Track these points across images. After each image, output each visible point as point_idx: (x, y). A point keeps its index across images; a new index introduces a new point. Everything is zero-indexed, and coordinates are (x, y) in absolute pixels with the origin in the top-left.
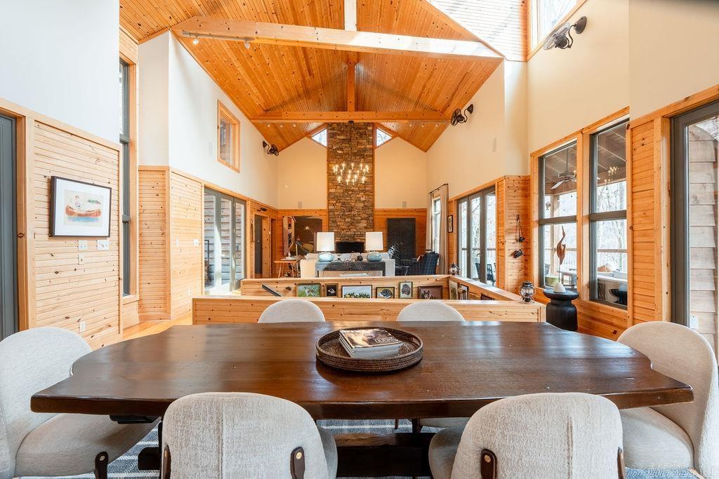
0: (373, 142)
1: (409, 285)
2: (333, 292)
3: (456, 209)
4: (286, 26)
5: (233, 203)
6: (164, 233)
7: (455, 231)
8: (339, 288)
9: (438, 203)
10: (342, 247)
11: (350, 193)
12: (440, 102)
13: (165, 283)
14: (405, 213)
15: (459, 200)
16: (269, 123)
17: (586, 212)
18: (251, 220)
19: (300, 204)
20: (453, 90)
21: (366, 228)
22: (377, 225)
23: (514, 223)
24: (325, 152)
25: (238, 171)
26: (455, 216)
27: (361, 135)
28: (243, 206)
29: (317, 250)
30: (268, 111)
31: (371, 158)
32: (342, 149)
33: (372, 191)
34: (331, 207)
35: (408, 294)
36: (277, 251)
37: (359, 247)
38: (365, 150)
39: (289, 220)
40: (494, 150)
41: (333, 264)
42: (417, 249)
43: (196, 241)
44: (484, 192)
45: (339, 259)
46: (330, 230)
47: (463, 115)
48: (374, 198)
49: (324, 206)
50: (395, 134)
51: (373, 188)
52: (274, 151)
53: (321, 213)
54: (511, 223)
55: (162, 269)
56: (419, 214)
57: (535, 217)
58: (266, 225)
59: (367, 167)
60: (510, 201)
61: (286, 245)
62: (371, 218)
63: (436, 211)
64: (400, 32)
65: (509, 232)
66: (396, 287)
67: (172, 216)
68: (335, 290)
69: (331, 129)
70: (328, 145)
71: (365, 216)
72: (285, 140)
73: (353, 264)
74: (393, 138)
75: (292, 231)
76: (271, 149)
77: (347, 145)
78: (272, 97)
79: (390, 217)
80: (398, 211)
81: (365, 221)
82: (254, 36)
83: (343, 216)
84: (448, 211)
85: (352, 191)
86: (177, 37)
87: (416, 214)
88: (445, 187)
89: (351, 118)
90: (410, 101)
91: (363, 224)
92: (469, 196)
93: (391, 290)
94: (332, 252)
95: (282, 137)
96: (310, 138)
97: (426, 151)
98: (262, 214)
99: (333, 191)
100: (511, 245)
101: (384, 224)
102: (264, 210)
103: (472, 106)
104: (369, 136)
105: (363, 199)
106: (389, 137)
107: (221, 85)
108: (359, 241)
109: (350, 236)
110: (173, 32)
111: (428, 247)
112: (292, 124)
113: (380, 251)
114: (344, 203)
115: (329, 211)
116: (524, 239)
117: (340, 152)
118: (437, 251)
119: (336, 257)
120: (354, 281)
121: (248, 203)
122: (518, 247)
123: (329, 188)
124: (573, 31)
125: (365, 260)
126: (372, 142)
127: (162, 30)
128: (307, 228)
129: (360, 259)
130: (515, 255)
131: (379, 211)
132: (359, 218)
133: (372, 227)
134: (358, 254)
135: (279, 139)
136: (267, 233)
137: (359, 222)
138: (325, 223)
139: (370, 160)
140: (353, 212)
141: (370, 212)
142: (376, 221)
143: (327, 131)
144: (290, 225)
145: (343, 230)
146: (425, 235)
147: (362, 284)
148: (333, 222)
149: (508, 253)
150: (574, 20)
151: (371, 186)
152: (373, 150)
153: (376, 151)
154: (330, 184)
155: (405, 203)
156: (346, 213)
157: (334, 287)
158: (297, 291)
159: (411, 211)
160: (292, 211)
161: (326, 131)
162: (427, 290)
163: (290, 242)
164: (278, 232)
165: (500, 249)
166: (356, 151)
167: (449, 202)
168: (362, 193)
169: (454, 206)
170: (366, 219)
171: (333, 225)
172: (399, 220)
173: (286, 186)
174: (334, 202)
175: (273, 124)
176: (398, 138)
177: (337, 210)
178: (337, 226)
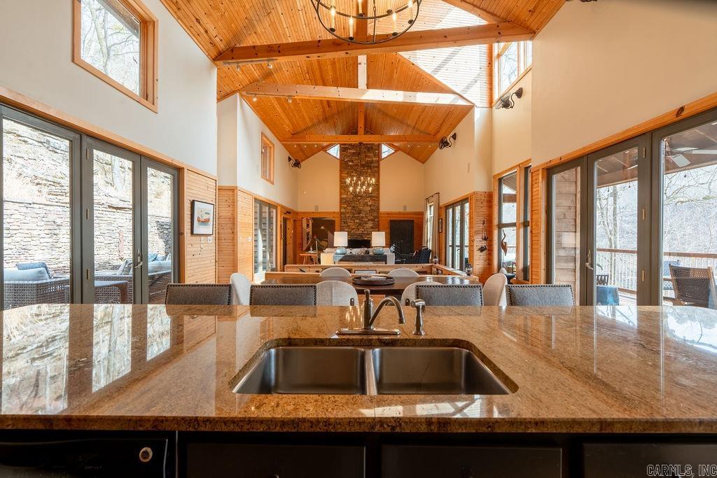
0: (379, 155)
3: (444, 213)
4: (317, 88)
5: (269, 209)
6: (234, 233)
7: (444, 231)
8: (353, 271)
9: (432, 207)
10: (352, 244)
12: (432, 128)
13: (234, 266)
14: (406, 216)
15: (447, 207)
16: (295, 144)
17: (522, 220)
18: (281, 221)
19: (317, 207)
20: (441, 122)
21: (372, 228)
22: (381, 226)
23: (481, 226)
24: (338, 163)
25: (273, 183)
26: (444, 219)
27: (369, 149)
28: (275, 210)
29: (335, 245)
30: (295, 135)
31: (376, 169)
32: (352, 161)
33: (378, 197)
34: (343, 210)
36: (298, 247)
37: (367, 244)
38: (372, 162)
39: (308, 220)
40: (468, 172)
41: (346, 256)
42: (415, 246)
43: (250, 238)
44: (462, 202)
45: (351, 252)
46: (342, 230)
47: (448, 141)
48: (379, 203)
49: (337, 209)
50: (397, 149)
51: (379, 194)
52: (296, 164)
53: (334, 215)
54: (479, 226)
55: (232, 257)
56: (417, 216)
57: (496, 222)
58: (290, 225)
59: (373, 179)
60: (478, 210)
61: (305, 241)
62: (376, 220)
63: (430, 214)
64: (397, 89)
65: (477, 233)
67: (238, 220)
69: (343, 145)
70: (341, 157)
71: (372, 218)
72: (305, 154)
73: (362, 257)
74: (396, 152)
75: (310, 230)
76: (294, 163)
77: (357, 158)
78: (299, 125)
79: (392, 219)
80: (400, 213)
81: (371, 222)
82: (295, 94)
83: (353, 218)
84: (439, 215)
86: (242, 96)
87: (414, 216)
88: (437, 196)
89: (361, 140)
90: (408, 126)
91: (370, 224)
92: (453, 204)
94: (346, 247)
95: (303, 152)
96: (326, 151)
97: (424, 163)
98: (287, 216)
99: (344, 196)
100: (479, 242)
101: (387, 225)
102: (289, 213)
103: (455, 134)
104: (376, 150)
105: (370, 203)
106: (392, 151)
107: (264, 120)
108: (366, 238)
109: (359, 235)
110: (240, 94)
111: (424, 245)
112: (314, 145)
113: (383, 247)
114: (354, 207)
115: (341, 213)
116: (489, 238)
117: (350, 164)
118: (430, 246)
119: (348, 251)
120: (363, 267)
121: (279, 208)
122: (484, 244)
123: (341, 194)
124: (515, 97)
125: (371, 253)
127: (233, 92)
128: (323, 228)
129: (367, 252)
130: (482, 250)
131: (384, 214)
132: (367, 220)
133: (377, 228)
134: (366, 249)
135: (301, 153)
136: (290, 232)
137: (366, 223)
138: (337, 225)
139: (375, 171)
140: (361, 215)
141: (375, 214)
142: (381, 222)
144: (308, 225)
145: (354, 229)
146: (422, 233)
148: (345, 222)
149: (476, 249)
150: (515, 89)
151: (377, 192)
152: (378, 162)
153: (381, 163)
154: (342, 191)
155: (405, 207)
156: (356, 215)
159: (411, 213)
160: (310, 213)
161: (338, 145)
163: (308, 239)
164: (299, 230)
165: (471, 246)
166: (364, 163)
167: (440, 208)
168: (369, 199)
169: (443, 211)
170: (373, 220)
171: (344, 225)
172: (400, 221)
173: (305, 192)
174: (346, 206)
175: (299, 145)
176: (400, 152)
177: (348, 213)
178: (348, 226)
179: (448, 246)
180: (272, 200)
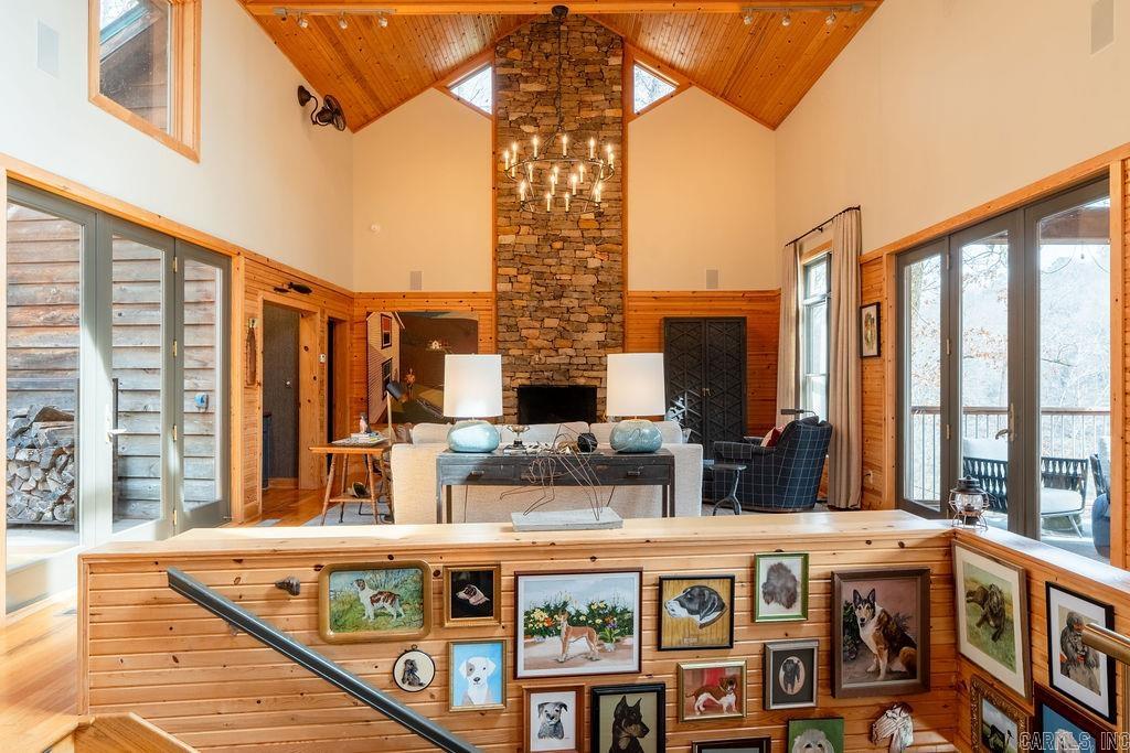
0: (624, 100)
1: (795, 566)
2: (478, 598)
3: (892, 282)
7: (889, 352)
8: (506, 581)
11: (558, 245)
14: (717, 305)
16: (304, 15)
18: (251, 318)
19: (416, 278)
21: (603, 345)
22: (632, 336)
24: (488, 125)
25: (193, 156)
26: (888, 304)
27: (589, 81)
28: (218, 273)
29: (446, 413)
31: (617, 146)
32: (533, 120)
34: (504, 287)
35: (789, 604)
36: (351, 411)
37: (578, 402)
38: (601, 123)
39: (386, 321)
41: (497, 461)
45: (517, 444)
48: (624, 262)
49: (484, 284)
50: (685, 79)
51: (624, 231)
52: (331, 114)
53: (476, 303)
56: (757, 307)
58: (312, 336)
62: (616, 318)
63: (813, 291)
66: (741, 574)
68: (488, 592)
69: (504, 65)
70: (496, 107)
71: (602, 311)
72: (376, 99)
74: (680, 89)
75: (393, 353)
76: (324, 111)
77: (550, 110)
79: (671, 314)
80: (695, 297)
81: (600, 326)
83: (538, 312)
84: (863, 292)
85: (564, 239)
87: (745, 306)
88: (850, 218)
91: (595, 334)
92: (948, 235)
93: (722, 589)
94: (495, 421)
95: (360, 79)
96: (446, 90)
97: (774, 126)
98: (292, 300)
99: (508, 239)
101: (655, 334)
102: (303, 290)
104: (612, 83)
105: (593, 263)
108: (582, 381)
109: (557, 369)
111: (785, 401)
113: (656, 420)
114: (540, 275)
115: (499, 297)
121: (239, 264)
123: (496, 234)
125: (604, 446)
126: (622, 101)
129: (585, 444)
131: (642, 297)
132: (584, 318)
133: (620, 344)
134: (581, 427)
135: (353, 84)
136: (313, 360)
137: (582, 328)
138: (485, 331)
140: (565, 302)
141: (614, 300)
142: (632, 326)
143: (494, 72)
144: (386, 338)
145: (538, 350)
147: (603, 563)
148: (509, 328)
151: (618, 225)
152: (622, 123)
153: (632, 126)
154: (502, 221)
155: (713, 276)
156: (547, 304)
157: (484, 578)
158: (326, 597)
160: (393, 296)
161: (489, 71)
162: (864, 589)
164: (351, 354)
167: (863, 265)
168: (592, 247)
169: (884, 274)
170: (603, 320)
171: (507, 336)
172: (698, 323)
173: (376, 227)
174: (513, 272)
175: (318, 20)
176: (694, 91)
177: (520, 295)
178: (521, 339)
179: (907, 411)
180: (198, 227)
